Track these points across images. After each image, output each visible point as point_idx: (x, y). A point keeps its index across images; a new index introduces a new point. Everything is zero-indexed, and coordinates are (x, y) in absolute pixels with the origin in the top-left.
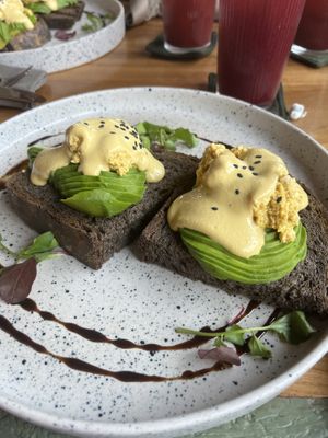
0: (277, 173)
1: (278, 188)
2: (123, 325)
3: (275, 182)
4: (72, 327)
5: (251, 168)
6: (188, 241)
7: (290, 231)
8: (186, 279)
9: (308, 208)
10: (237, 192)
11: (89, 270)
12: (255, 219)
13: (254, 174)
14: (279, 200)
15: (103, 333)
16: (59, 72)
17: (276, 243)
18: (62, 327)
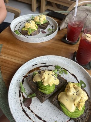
0: (81, 96)
1: (80, 100)
2: (45, 117)
3: (80, 98)
4: (36, 115)
5: (76, 93)
6: (61, 105)
7: (81, 109)
8: (59, 110)
9: (87, 100)
10: (72, 98)
11: (41, 103)
12: (74, 104)
13: (77, 95)
14: (80, 103)
15: (42, 118)
16: (41, 43)
17: (78, 110)
18: (34, 115)
